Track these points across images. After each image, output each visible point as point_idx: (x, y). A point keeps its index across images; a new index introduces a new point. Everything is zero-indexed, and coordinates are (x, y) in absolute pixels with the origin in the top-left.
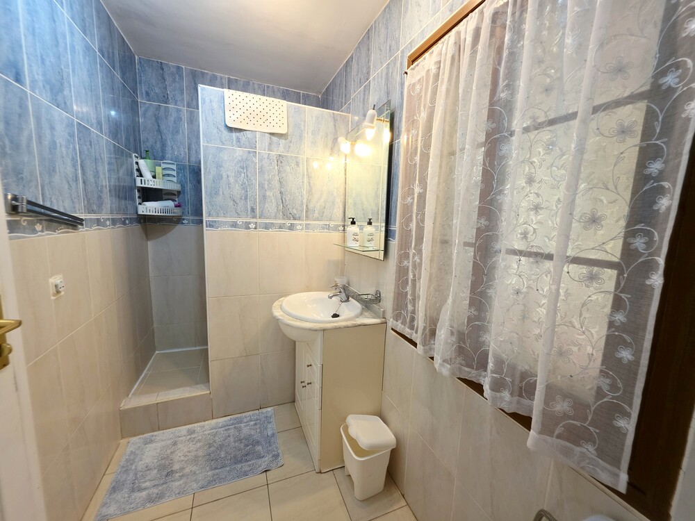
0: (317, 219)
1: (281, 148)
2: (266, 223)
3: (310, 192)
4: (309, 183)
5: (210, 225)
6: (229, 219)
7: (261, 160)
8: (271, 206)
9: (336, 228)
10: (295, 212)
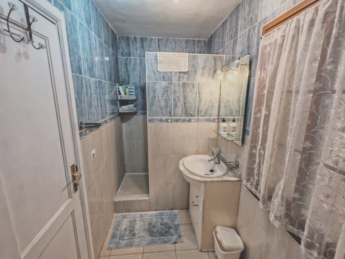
0: (203, 116)
1: (185, 79)
2: (176, 119)
3: (200, 101)
4: (199, 96)
5: (151, 121)
6: (159, 118)
7: (174, 87)
8: (179, 110)
9: (214, 120)
10: (191, 112)
